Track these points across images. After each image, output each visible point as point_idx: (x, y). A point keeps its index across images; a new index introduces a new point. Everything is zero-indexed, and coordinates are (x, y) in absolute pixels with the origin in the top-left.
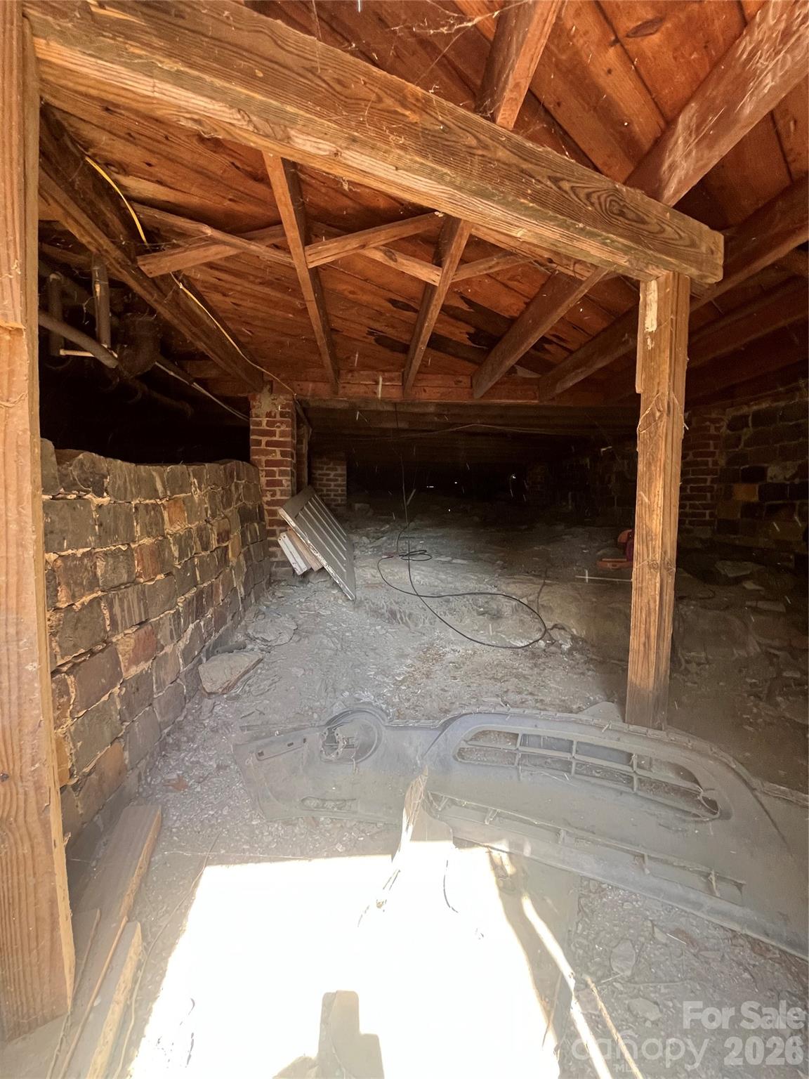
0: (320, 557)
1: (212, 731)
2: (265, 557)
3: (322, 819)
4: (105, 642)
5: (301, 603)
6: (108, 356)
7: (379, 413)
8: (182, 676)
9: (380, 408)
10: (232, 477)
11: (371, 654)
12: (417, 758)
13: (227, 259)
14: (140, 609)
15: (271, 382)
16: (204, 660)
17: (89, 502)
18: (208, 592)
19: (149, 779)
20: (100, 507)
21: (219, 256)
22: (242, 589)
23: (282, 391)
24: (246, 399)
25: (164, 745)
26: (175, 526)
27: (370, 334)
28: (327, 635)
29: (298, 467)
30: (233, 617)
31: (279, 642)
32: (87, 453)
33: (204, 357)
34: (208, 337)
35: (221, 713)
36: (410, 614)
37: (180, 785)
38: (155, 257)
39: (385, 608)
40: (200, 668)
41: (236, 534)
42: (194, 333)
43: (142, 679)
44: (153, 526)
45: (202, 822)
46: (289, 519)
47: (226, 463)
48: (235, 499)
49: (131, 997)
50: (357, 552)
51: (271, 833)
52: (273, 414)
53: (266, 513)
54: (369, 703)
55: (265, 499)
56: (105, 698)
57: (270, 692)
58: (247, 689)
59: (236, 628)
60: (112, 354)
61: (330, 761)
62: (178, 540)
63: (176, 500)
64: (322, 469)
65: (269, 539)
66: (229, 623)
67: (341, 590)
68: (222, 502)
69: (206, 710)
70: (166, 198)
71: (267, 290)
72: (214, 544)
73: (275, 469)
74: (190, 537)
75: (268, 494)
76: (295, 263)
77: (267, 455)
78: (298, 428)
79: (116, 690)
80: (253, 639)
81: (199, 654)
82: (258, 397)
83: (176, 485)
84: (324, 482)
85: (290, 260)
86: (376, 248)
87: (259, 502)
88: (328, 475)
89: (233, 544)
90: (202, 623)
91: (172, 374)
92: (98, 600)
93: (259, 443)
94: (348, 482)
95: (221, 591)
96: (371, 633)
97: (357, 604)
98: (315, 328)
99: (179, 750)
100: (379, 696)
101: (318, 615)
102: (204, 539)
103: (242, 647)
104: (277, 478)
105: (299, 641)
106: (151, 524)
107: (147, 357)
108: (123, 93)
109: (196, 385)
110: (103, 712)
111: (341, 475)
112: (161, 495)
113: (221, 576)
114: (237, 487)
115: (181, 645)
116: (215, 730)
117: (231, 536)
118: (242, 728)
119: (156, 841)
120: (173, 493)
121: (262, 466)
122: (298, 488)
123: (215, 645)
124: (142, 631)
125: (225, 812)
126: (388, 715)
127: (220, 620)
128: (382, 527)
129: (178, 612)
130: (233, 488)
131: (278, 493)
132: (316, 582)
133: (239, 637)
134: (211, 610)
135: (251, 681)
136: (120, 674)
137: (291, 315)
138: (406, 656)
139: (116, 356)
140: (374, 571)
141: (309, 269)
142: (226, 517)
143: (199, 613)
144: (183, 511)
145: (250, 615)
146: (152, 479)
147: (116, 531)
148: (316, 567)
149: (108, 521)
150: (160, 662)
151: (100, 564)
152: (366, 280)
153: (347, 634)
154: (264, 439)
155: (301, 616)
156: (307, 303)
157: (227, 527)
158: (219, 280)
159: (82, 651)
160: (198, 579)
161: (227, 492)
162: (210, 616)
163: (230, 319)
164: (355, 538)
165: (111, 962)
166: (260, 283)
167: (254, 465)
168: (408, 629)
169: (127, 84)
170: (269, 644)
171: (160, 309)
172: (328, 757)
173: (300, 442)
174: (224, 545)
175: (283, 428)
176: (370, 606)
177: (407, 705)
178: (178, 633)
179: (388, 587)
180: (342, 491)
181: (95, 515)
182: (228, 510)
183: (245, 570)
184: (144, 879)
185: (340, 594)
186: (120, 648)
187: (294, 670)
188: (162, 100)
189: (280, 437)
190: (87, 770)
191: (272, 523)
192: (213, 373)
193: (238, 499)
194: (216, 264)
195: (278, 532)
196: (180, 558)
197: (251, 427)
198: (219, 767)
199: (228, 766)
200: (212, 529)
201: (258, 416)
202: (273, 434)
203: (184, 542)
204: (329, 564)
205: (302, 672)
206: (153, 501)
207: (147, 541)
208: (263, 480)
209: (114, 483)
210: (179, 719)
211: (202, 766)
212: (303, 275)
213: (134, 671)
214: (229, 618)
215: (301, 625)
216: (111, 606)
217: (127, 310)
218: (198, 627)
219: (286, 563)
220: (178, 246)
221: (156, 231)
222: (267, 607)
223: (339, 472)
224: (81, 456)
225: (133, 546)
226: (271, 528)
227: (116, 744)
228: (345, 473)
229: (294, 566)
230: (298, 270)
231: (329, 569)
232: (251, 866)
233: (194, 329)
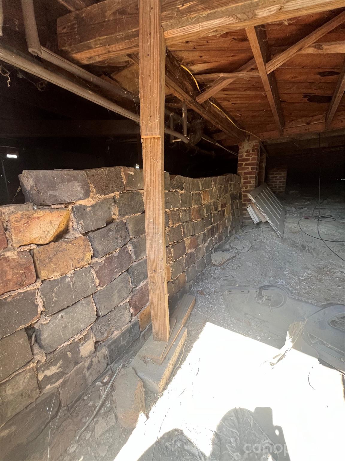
0: (266, 216)
1: (214, 278)
2: (240, 215)
3: (253, 324)
4: (181, 240)
5: (255, 236)
6: (186, 139)
7: (309, 140)
8: (205, 256)
9: (309, 138)
10: (228, 181)
11: (288, 264)
12: (305, 316)
13: (230, 84)
14: (192, 230)
15: (249, 136)
16: (213, 252)
17: (178, 192)
18: (216, 227)
19: (193, 288)
20: (182, 194)
21: (227, 85)
22: (230, 227)
23: (255, 139)
24: (237, 145)
25: (198, 279)
26: (205, 202)
27: (305, 97)
28: (266, 252)
29: (259, 174)
30: (225, 238)
31: (243, 251)
32: (178, 176)
33: (220, 131)
34: (221, 122)
35: (218, 273)
36: (314, 249)
37: (201, 293)
38: (202, 95)
39: (299, 243)
40: (212, 255)
41: (229, 205)
42: (216, 122)
43: (192, 254)
44: (198, 201)
45: (208, 307)
46: (252, 198)
47: (226, 175)
48: (229, 190)
49: (183, 348)
50: (288, 215)
51: (231, 321)
52: (249, 151)
53: (242, 196)
54: (283, 285)
55: (242, 190)
56: (181, 258)
57: (237, 269)
58: (228, 266)
59: (226, 242)
60: (187, 138)
61: (259, 303)
62: (206, 206)
63: (206, 191)
64: (273, 174)
65: (243, 207)
66: (224, 240)
67: (275, 232)
68: (224, 191)
69: (212, 270)
70: (206, 68)
71: (248, 92)
72: (220, 209)
73: (248, 176)
74: (211, 205)
75: (244, 187)
76: (261, 74)
77: (245, 170)
78: (261, 155)
79: (184, 256)
80: (232, 248)
81: (211, 250)
82: (242, 144)
83: (207, 185)
84: (274, 181)
85: (258, 74)
86: (309, 47)
87: (240, 191)
88: (276, 177)
89: (227, 209)
90: (213, 239)
91: (208, 141)
92: (180, 225)
93: (241, 165)
94: (287, 180)
95: (221, 227)
96: (289, 254)
97: (283, 240)
98: (271, 103)
99: (202, 281)
100: (288, 283)
101: (263, 242)
102: (216, 207)
103: (228, 250)
104: (249, 180)
105: (252, 252)
106: (197, 200)
107: (199, 136)
108: (190, 35)
109: (217, 144)
110: (180, 262)
111: (283, 177)
112: (201, 189)
113: (221, 222)
114: (230, 185)
115: (205, 245)
116: (215, 278)
117: (227, 206)
118: (224, 280)
119: (193, 308)
120: (205, 189)
121: (242, 175)
122: (259, 184)
123: (218, 248)
124: (193, 238)
125: (215, 307)
126: (292, 293)
127: (220, 239)
128: (305, 203)
129: (205, 233)
130: (229, 186)
131: (249, 187)
132: (263, 227)
133: (227, 246)
134: (217, 234)
135: (230, 264)
136: (185, 251)
137: (259, 101)
138: (308, 269)
139: (188, 138)
140: (296, 225)
141: (267, 75)
142: (225, 198)
143: (212, 235)
144: (208, 195)
145: (232, 238)
146: (198, 183)
147: (186, 202)
148: (264, 221)
149: (184, 199)
150: (198, 250)
151: (181, 213)
152: (303, 68)
153: (276, 253)
154: (244, 163)
155: (254, 242)
156: (267, 93)
157: (225, 202)
158: (227, 95)
159: (175, 241)
160: (213, 222)
161: (226, 187)
162: (216, 236)
163: (231, 111)
164: (288, 208)
165: (178, 335)
166: (245, 90)
167: (239, 175)
168: (312, 255)
169: (191, 31)
170: (239, 251)
171: (203, 115)
172: (258, 301)
173: (261, 162)
174: (223, 209)
175: (253, 156)
176: (290, 242)
177: (304, 291)
178: (204, 241)
179: (303, 233)
180: (283, 184)
181: (180, 197)
182: (226, 195)
183: (232, 220)
184: (189, 317)
185: (275, 234)
186: (186, 242)
187: (248, 263)
188: (203, 30)
189: (252, 161)
190: (175, 278)
191: (245, 200)
192: (224, 137)
193: (231, 190)
194: (227, 88)
195: (247, 204)
196: (207, 213)
197: (239, 158)
198: (215, 292)
199: (218, 292)
200: (219, 203)
201: (242, 153)
202: (248, 160)
203: (208, 207)
204: (270, 219)
205: (252, 265)
206: (198, 192)
207: (195, 206)
208: (242, 181)
209: (186, 186)
210: (203, 271)
211: (210, 289)
212: (265, 79)
213: (190, 251)
214: (224, 238)
215: (254, 246)
216: (184, 228)
217: (192, 120)
218: (211, 240)
219: (250, 218)
220: (210, 86)
221: (203, 83)
222: (240, 236)
223: (283, 175)
224: (177, 177)
225: (191, 208)
226: (244, 203)
227: (183, 273)
228: (286, 175)
229: (253, 219)
230: (262, 77)
231: (270, 222)
232: (222, 328)
233: (217, 120)
